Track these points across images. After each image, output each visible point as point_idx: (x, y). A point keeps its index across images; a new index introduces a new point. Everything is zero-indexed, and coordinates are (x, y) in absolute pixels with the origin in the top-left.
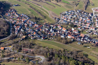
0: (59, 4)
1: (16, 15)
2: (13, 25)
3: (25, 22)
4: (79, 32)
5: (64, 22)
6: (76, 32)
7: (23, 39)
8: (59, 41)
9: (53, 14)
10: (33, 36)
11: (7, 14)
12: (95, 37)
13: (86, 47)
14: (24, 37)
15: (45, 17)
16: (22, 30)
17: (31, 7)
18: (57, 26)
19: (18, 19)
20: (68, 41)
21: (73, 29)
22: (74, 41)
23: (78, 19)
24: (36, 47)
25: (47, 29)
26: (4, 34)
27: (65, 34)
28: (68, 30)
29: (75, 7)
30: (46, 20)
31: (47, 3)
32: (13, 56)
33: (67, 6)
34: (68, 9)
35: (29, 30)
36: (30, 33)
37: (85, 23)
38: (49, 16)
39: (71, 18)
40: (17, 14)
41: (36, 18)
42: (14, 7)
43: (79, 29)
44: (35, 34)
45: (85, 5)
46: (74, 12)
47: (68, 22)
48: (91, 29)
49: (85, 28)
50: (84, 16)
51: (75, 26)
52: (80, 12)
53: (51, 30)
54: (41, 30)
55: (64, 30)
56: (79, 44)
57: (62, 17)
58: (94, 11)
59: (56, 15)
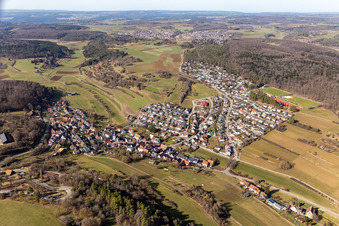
0: (141, 92)
1: (65, 111)
2: (51, 127)
3: (75, 124)
4: (161, 141)
5: (141, 124)
6: (155, 141)
7: (58, 154)
8: (118, 157)
9: (128, 109)
10: (78, 148)
11: (50, 110)
12: (185, 151)
13: (162, 168)
14: (61, 150)
15: (113, 115)
16: (63, 137)
17: (96, 97)
18: (126, 130)
19: (66, 118)
20: (135, 156)
21: (152, 136)
22: (145, 157)
23: (165, 119)
24: (72, 168)
25: (107, 136)
26: (24, 144)
27: (134, 145)
28: (143, 137)
29: (166, 99)
30: (113, 119)
31: (124, 91)
32: (21, 187)
33: (153, 97)
34: (153, 101)
35: (75, 138)
36: (74, 144)
37: (175, 126)
38: (121, 114)
39: (155, 116)
40: (68, 109)
41: (96, 116)
42: (68, 98)
43: (163, 135)
44: (82, 144)
45: (182, 94)
46: (161, 106)
47: (148, 124)
48: (182, 136)
49: (173, 135)
50: (175, 114)
51: (158, 131)
52: (172, 107)
53: (114, 138)
54: (97, 137)
55: (137, 137)
56: (151, 162)
57: (141, 116)
58: (195, 105)
59: (132, 112)
